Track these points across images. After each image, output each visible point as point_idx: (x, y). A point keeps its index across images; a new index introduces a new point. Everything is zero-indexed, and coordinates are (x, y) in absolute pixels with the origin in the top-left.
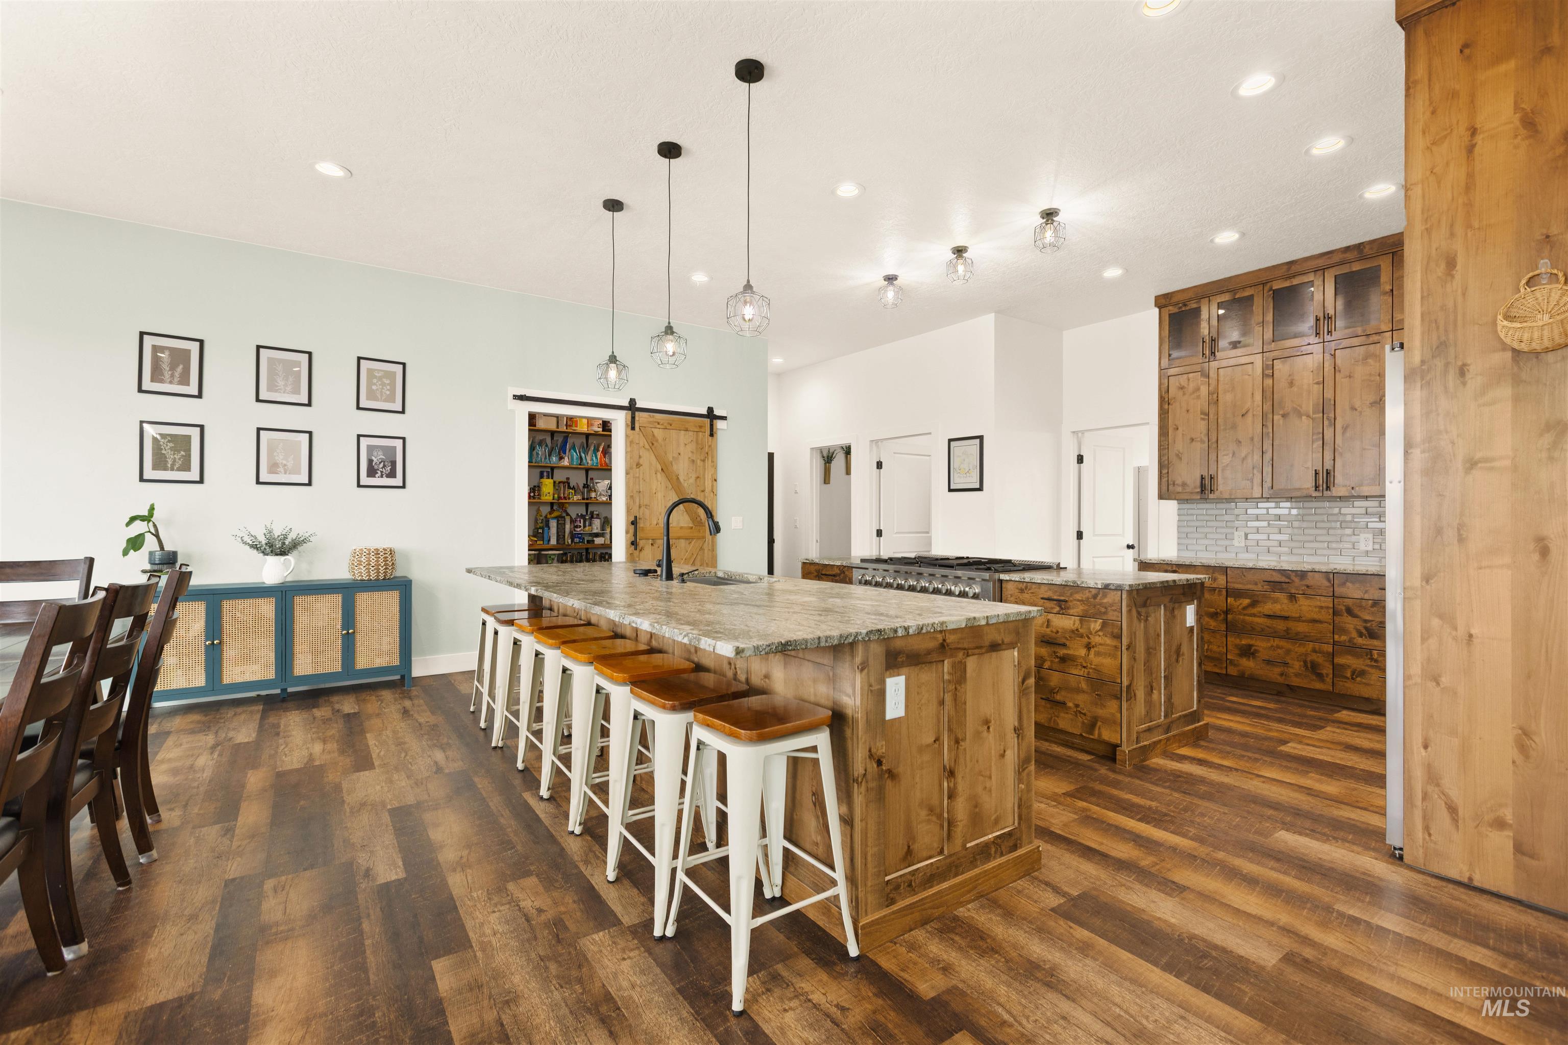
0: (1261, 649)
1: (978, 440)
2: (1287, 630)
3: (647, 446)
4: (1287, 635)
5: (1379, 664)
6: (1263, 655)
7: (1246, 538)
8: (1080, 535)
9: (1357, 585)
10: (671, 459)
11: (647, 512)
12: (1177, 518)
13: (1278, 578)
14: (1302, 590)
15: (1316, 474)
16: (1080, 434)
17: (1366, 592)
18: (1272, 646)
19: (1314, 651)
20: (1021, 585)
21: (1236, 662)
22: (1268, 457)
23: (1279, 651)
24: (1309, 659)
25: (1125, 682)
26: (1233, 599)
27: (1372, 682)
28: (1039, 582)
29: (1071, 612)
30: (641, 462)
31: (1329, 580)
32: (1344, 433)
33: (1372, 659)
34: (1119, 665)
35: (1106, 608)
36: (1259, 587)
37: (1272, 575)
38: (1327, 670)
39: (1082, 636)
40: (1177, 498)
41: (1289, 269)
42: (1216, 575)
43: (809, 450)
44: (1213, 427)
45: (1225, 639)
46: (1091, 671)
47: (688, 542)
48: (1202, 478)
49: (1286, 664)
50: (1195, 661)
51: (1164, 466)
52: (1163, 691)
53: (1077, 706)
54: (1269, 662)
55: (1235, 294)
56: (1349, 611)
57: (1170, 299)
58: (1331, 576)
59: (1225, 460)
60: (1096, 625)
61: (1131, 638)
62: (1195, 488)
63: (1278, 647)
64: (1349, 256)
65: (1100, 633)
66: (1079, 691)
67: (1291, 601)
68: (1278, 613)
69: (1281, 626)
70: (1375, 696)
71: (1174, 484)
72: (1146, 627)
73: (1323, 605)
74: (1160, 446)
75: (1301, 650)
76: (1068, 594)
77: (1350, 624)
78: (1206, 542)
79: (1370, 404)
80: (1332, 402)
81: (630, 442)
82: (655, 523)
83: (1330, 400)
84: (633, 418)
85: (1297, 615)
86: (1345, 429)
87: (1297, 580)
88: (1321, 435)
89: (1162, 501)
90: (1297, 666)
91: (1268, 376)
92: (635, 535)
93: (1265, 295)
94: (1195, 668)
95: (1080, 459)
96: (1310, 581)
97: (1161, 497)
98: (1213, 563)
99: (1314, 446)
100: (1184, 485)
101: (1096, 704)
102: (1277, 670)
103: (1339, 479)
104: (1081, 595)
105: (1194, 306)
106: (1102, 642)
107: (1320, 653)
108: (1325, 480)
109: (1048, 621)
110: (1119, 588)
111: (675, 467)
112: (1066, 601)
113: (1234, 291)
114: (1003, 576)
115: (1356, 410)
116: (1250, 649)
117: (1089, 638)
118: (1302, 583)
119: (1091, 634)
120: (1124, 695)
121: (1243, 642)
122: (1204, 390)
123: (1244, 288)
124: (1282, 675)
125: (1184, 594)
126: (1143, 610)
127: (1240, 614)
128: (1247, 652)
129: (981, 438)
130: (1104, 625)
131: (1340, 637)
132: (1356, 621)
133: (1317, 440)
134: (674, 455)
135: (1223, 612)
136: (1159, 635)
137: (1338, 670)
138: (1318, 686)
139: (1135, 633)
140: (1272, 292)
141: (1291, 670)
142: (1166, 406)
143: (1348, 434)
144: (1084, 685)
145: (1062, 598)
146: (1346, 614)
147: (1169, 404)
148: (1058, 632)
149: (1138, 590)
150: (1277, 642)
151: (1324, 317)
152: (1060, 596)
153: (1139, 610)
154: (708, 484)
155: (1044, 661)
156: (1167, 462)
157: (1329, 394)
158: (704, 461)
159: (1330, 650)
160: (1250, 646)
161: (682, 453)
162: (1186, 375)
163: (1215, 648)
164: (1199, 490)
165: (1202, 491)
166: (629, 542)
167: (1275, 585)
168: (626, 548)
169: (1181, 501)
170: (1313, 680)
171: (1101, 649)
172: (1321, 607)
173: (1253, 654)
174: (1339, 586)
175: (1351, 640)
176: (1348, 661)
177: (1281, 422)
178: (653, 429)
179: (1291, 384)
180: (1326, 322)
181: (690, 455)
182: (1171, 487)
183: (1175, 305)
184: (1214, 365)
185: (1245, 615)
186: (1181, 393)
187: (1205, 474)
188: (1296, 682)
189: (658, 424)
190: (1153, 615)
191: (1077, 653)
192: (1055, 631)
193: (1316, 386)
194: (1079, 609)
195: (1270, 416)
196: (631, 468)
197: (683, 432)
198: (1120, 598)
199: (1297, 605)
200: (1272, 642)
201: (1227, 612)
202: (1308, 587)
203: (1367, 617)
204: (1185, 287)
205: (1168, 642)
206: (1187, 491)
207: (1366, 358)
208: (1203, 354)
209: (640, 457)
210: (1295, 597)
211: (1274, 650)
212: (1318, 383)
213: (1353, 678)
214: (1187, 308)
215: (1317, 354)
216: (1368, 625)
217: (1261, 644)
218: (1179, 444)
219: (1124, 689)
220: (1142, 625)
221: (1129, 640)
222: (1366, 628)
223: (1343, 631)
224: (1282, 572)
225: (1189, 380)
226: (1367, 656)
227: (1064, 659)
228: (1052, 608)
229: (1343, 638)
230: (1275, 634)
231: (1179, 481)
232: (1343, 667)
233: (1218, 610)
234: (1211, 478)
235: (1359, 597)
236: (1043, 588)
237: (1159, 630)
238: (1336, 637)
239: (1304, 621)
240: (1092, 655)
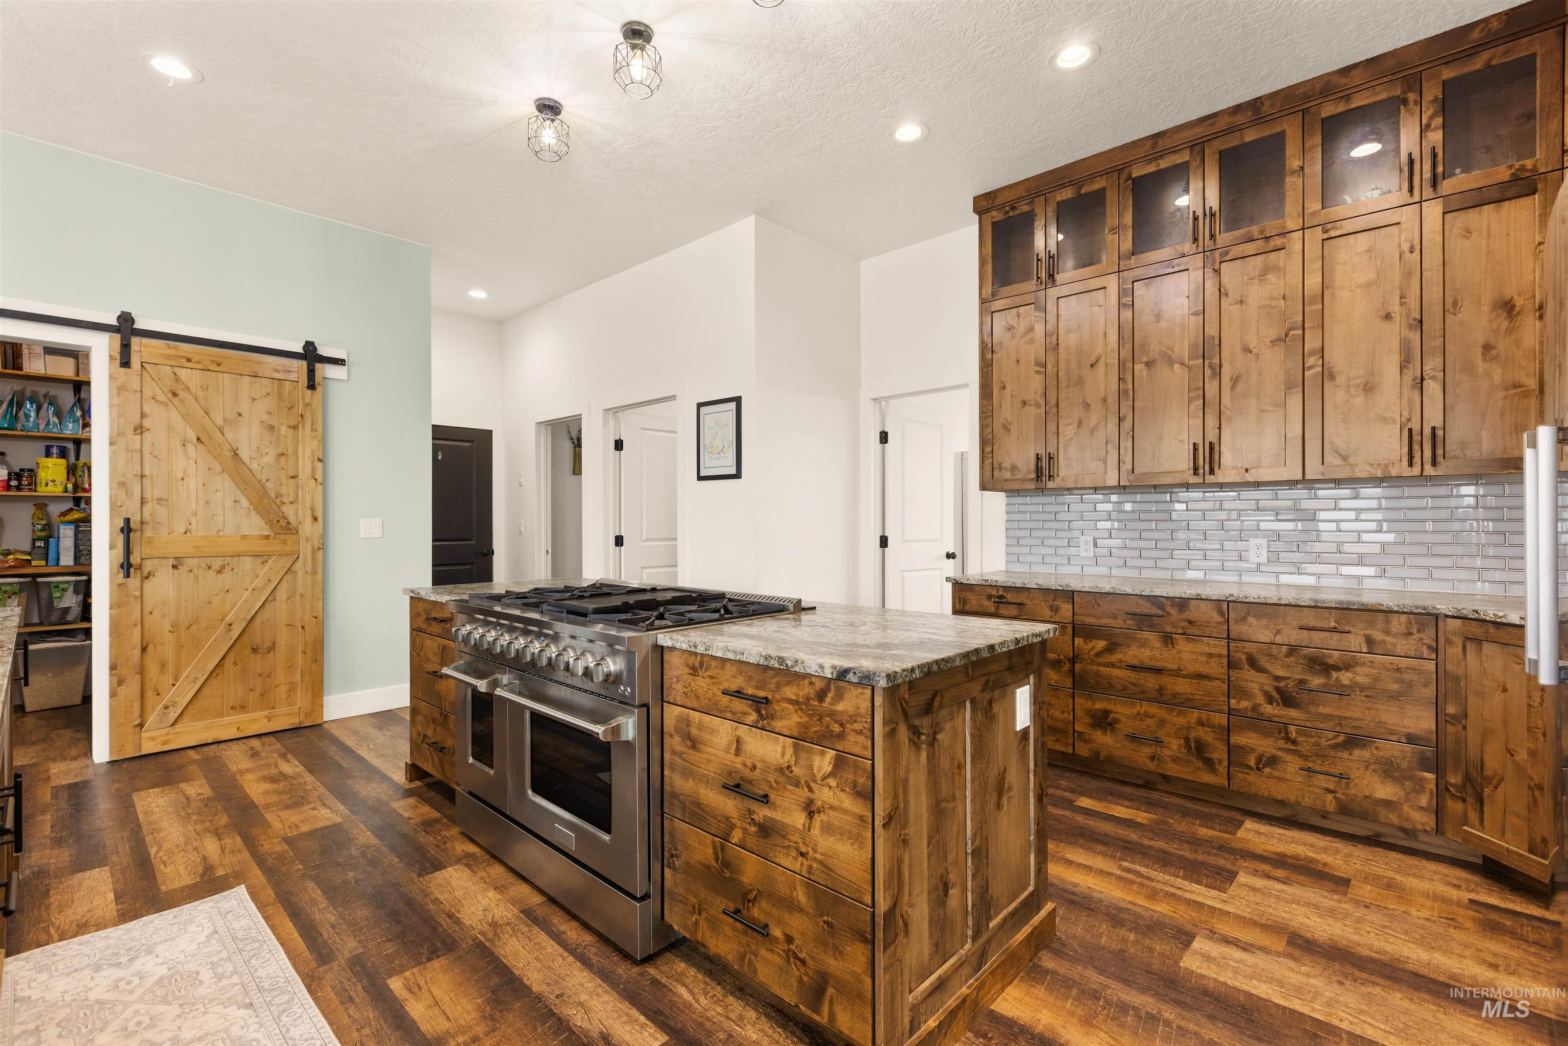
0: (1122, 718)
1: (733, 405)
2: (1161, 690)
3: (161, 397)
4: (1161, 698)
5: (1299, 748)
6: (1127, 727)
7: (1095, 545)
8: (884, 542)
9: (1264, 621)
10: (220, 422)
11: (162, 512)
12: (1004, 517)
13: (1147, 608)
14: (1182, 628)
15: (1195, 449)
16: (883, 403)
17: (1278, 632)
18: (1138, 714)
19: (1200, 723)
20: (692, 660)
21: (1087, 736)
22: (1127, 425)
23: (1149, 721)
24: (1192, 735)
25: (883, 905)
26: (1082, 640)
27: (1288, 777)
28: (720, 654)
29: (778, 725)
30: (147, 423)
31: (1222, 614)
32: (1233, 387)
33: (1288, 739)
34: (869, 862)
35: (842, 725)
36: (1119, 623)
37: (1137, 604)
38: (1219, 753)
39: (797, 784)
40: (1005, 488)
41: (1154, 145)
42: (1059, 603)
43: (533, 427)
44: (1052, 384)
45: (1071, 700)
46: (815, 865)
47: (260, 560)
48: (1038, 458)
49: (1158, 742)
50: (1032, 794)
51: (987, 442)
52: (969, 883)
53: (789, 939)
54: (1133, 738)
55: (1081, 188)
56: (1252, 662)
57: (993, 201)
58: (1225, 606)
59: (1067, 431)
60: (824, 762)
61: (896, 797)
62: (1029, 472)
63: (1148, 715)
64: (1240, 119)
65: (832, 782)
66: (790, 905)
67: (1166, 645)
68: (1147, 663)
69: (1151, 682)
70: (1293, 799)
71: (1000, 468)
72: (931, 759)
73: (1213, 651)
74: (982, 413)
75: (1180, 721)
76: (773, 686)
77: (1254, 682)
78: (1045, 551)
79: (1272, 342)
80: (1217, 341)
81: (118, 389)
82: (183, 529)
83: (1213, 338)
84: (126, 347)
85: (1175, 667)
86: (1235, 381)
87: (1173, 611)
88: (1201, 392)
89: (986, 493)
90: (1175, 745)
91: (1125, 305)
92: (128, 551)
93: (1121, 187)
94: (1032, 808)
95: (884, 438)
96: (1194, 612)
97: (984, 487)
98: (1053, 584)
99: (1191, 408)
100: (1014, 468)
101: (825, 945)
102: (1147, 751)
103: (1227, 457)
104: (795, 689)
105: (1026, 208)
106: (835, 803)
107: (1209, 727)
108: (1207, 459)
109: (738, 741)
110: (867, 680)
111: (229, 435)
112: (767, 700)
113: (1078, 184)
114: (664, 639)
115: (1251, 352)
116: (1106, 717)
117: (811, 790)
118: (1180, 616)
119: (815, 781)
120: (880, 934)
121: (1097, 706)
122: (1039, 329)
123: (1092, 178)
124: (1152, 758)
125: (1010, 669)
126: (924, 723)
127: (1093, 662)
128: (1103, 721)
129: (738, 400)
130: (839, 763)
131: (1239, 702)
132: (1263, 679)
133: (1196, 398)
134: (228, 415)
135: (1069, 660)
136: (961, 766)
137: (1235, 754)
138: (1207, 778)
139: (906, 781)
140: (1130, 182)
141: (1167, 752)
142: (989, 356)
143: (1240, 388)
144: (801, 896)
145: (762, 694)
146: (1247, 667)
147: (993, 352)
148: (754, 768)
149: (912, 684)
150: (1145, 707)
151: (1205, 215)
152: (757, 688)
153: (917, 722)
154: (305, 467)
155: (732, 827)
156: (990, 436)
157: (1212, 330)
158: (295, 428)
159: (1224, 722)
160: (1107, 713)
161: (245, 414)
162: (1015, 310)
163: (1057, 713)
164: (1033, 476)
165: (1038, 477)
166: (117, 564)
167: (1143, 621)
168: (111, 575)
169: (1011, 492)
170: (1199, 769)
171: (833, 817)
172: (1210, 655)
173: (1110, 725)
174: (1236, 622)
175: (1255, 708)
176: (1250, 741)
177: (1145, 373)
178: (177, 370)
179: (1158, 317)
180: (1207, 221)
181: (264, 417)
182: (996, 472)
183: (1000, 208)
184: (1053, 292)
185: (1099, 664)
186: (1009, 334)
187: (1042, 452)
188: (1173, 770)
189: (189, 360)
190: (948, 726)
191: (788, 820)
192: (749, 764)
193: (1193, 317)
194: (791, 720)
195: (1130, 365)
196: (121, 434)
197: (247, 379)
198: (869, 704)
199: (1174, 652)
200: (1138, 708)
201: (1073, 660)
202: (1190, 622)
203: (1281, 673)
204: (1012, 182)
205: (980, 778)
206: (1018, 477)
207: (1265, 272)
208: (1038, 278)
209: (143, 415)
210: (1171, 638)
211: (1142, 720)
212: (1196, 314)
213: (1258, 769)
214: (1017, 212)
215: (1195, 269)
216: (1282, 684)
217: (1122, 710)
218: (1006, 411)
219: (880, 921)
220: (924, 755)
221: (888, 804)
222: (1277, 689)
223: (1244, 693)
224: (1153, 599)
225: (1019, 316)
226: (1280, 733)
227: (766, 830)
228: (745, 714)
229: (1244, 704)
230: (1141, 695)
231: (1007, 464)
232: (1244, 750)
233: (1062, 657)
234: (1050, 458)
235: (1268, 640)
236: (730, 670)
237: (960, 756)
238: (1233, 702)
239: (1184, 677)
240: (816, 831)
